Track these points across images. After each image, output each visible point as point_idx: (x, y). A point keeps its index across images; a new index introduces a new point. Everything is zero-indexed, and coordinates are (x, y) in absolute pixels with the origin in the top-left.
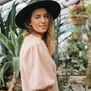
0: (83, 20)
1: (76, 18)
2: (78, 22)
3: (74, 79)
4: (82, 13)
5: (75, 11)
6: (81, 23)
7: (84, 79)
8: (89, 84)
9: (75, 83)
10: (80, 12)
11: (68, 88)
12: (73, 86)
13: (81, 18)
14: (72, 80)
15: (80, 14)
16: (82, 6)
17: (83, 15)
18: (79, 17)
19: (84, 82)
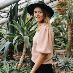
0: (65, 11)
1: (60, 9)
2: (62, 12)
3: (58, 52)
4: (64, 7)
5: (59, 5)
6: (64, 13)
7: (65, 51)
8: (69, 55)
9: (59, 54)
10: (63, 6)
11: (55, 58)
12: (58, 56)
13: (64, 10)
14: (56, 53)
15: (63, 7)
16: (64, 2)
17: (65, 7)
18: (62, 9)
19: (65, 54)
